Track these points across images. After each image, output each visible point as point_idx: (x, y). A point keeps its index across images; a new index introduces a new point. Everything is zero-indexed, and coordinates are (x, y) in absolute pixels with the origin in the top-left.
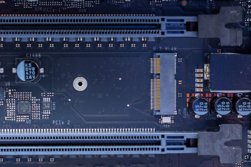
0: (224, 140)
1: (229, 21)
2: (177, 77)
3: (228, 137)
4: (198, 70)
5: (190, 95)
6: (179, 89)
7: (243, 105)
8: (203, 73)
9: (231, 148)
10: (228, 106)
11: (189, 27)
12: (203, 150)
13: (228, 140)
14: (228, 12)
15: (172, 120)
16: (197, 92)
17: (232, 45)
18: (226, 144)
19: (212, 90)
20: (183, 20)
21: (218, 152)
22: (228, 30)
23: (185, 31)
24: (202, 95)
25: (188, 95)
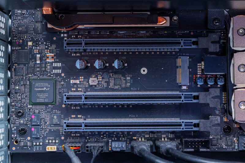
0: (211, 96)
1: (213, 40)
2: (189, 68)
3: (213, 94)
4: (199, 64)
5: (195, 76)
6: (190, 73)
7: (220, 80)
8: (201, 66)
9: (215, 99)
10: (213, 80)
11: (194, 43)
12: (202, 100)
13: (213, 96)
14: (212, 36)
15: (187, 87)
16: (199, 75)
17: (214, 51)
18: (212, 98)
19: (205, 73)
20: (191, 40)
21: (208, 102)
22: (212, 44)
23: (192, 45)
24: (201, 76)
25: (194, 76)
